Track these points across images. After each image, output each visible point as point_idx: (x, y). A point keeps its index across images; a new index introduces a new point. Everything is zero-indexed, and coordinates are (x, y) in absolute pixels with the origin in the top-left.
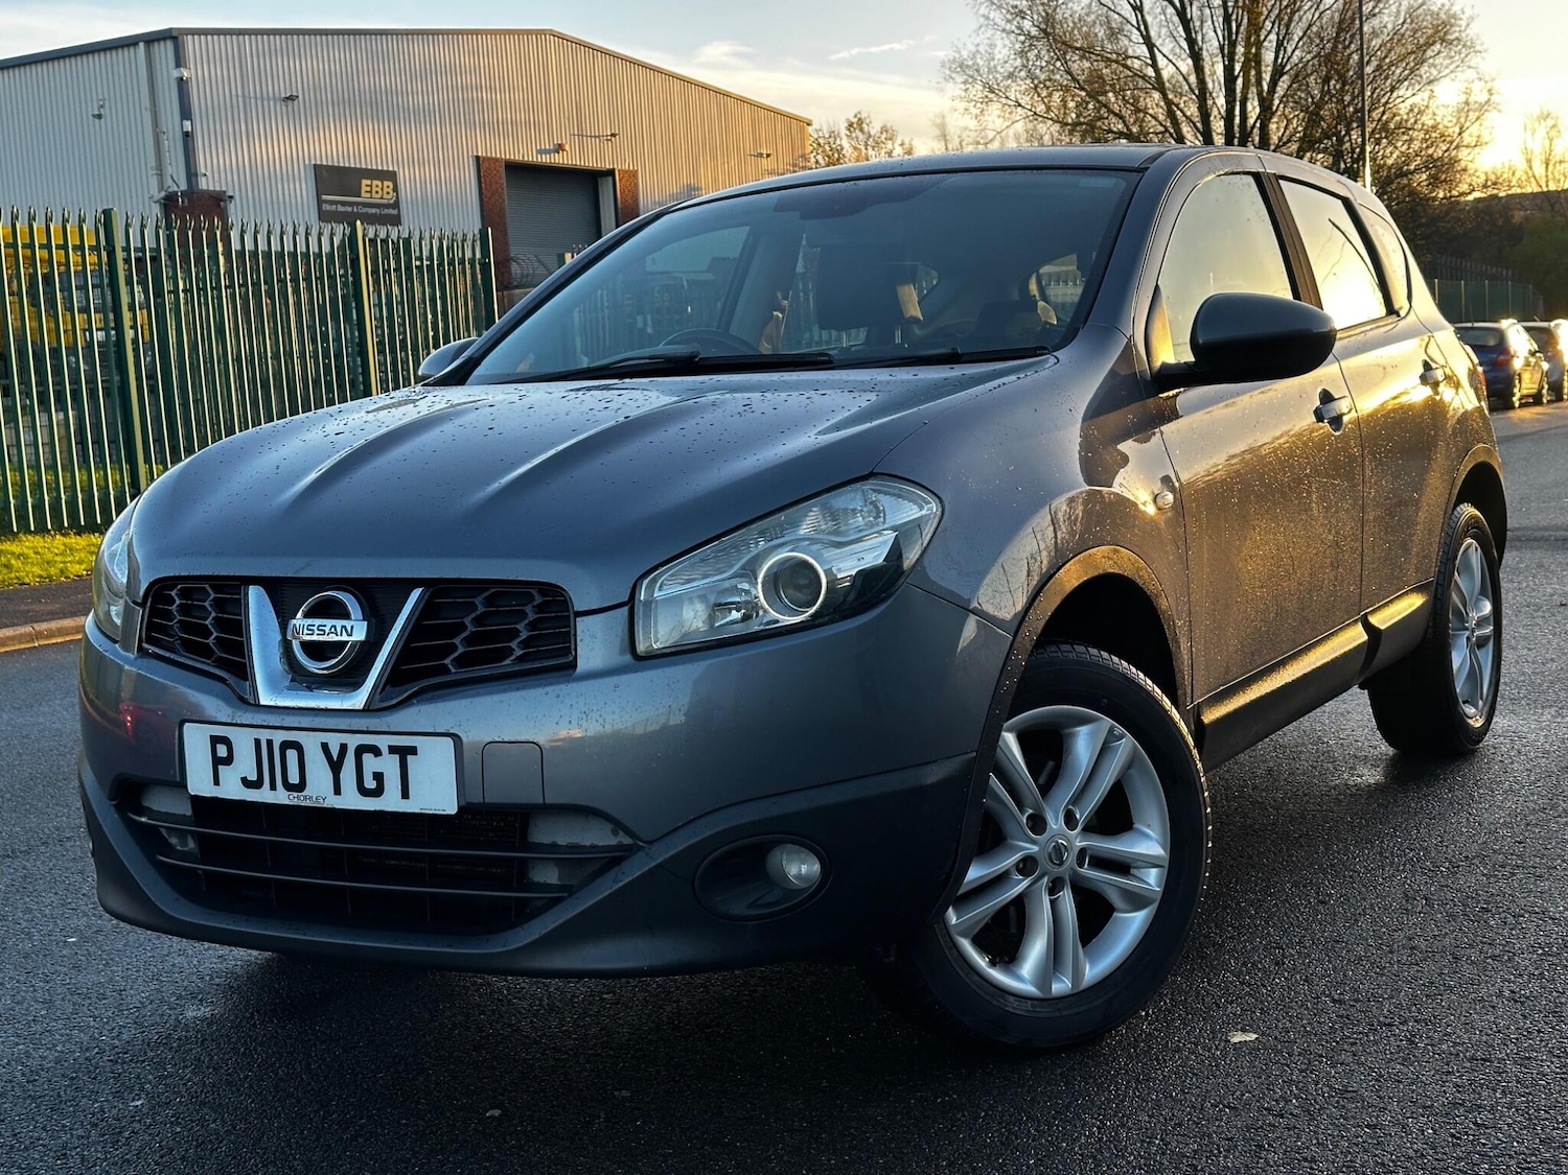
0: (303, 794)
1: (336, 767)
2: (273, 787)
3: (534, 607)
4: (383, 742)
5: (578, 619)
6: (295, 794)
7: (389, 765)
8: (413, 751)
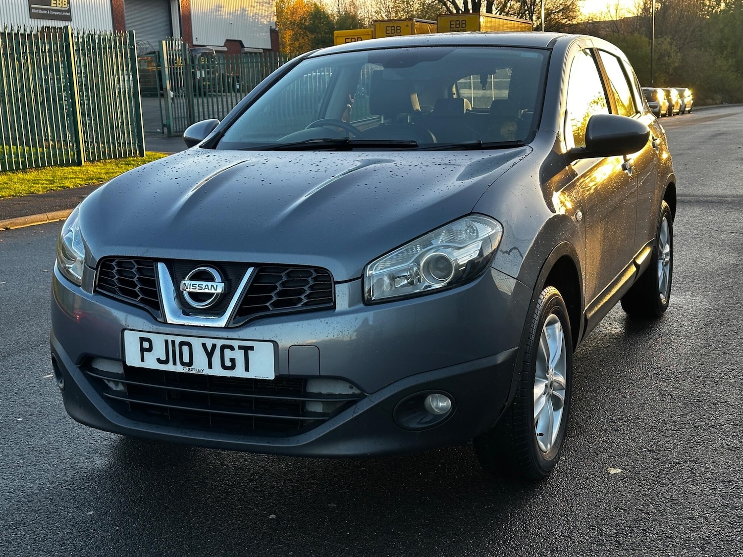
0: (192, 367)
1: (210, 355)
2: (175, 363)
3: (312, 278)
4: (236, 344)
5: (336, 285)
6: (187, 368)
7: (239, 355)
8: (252, 348)
